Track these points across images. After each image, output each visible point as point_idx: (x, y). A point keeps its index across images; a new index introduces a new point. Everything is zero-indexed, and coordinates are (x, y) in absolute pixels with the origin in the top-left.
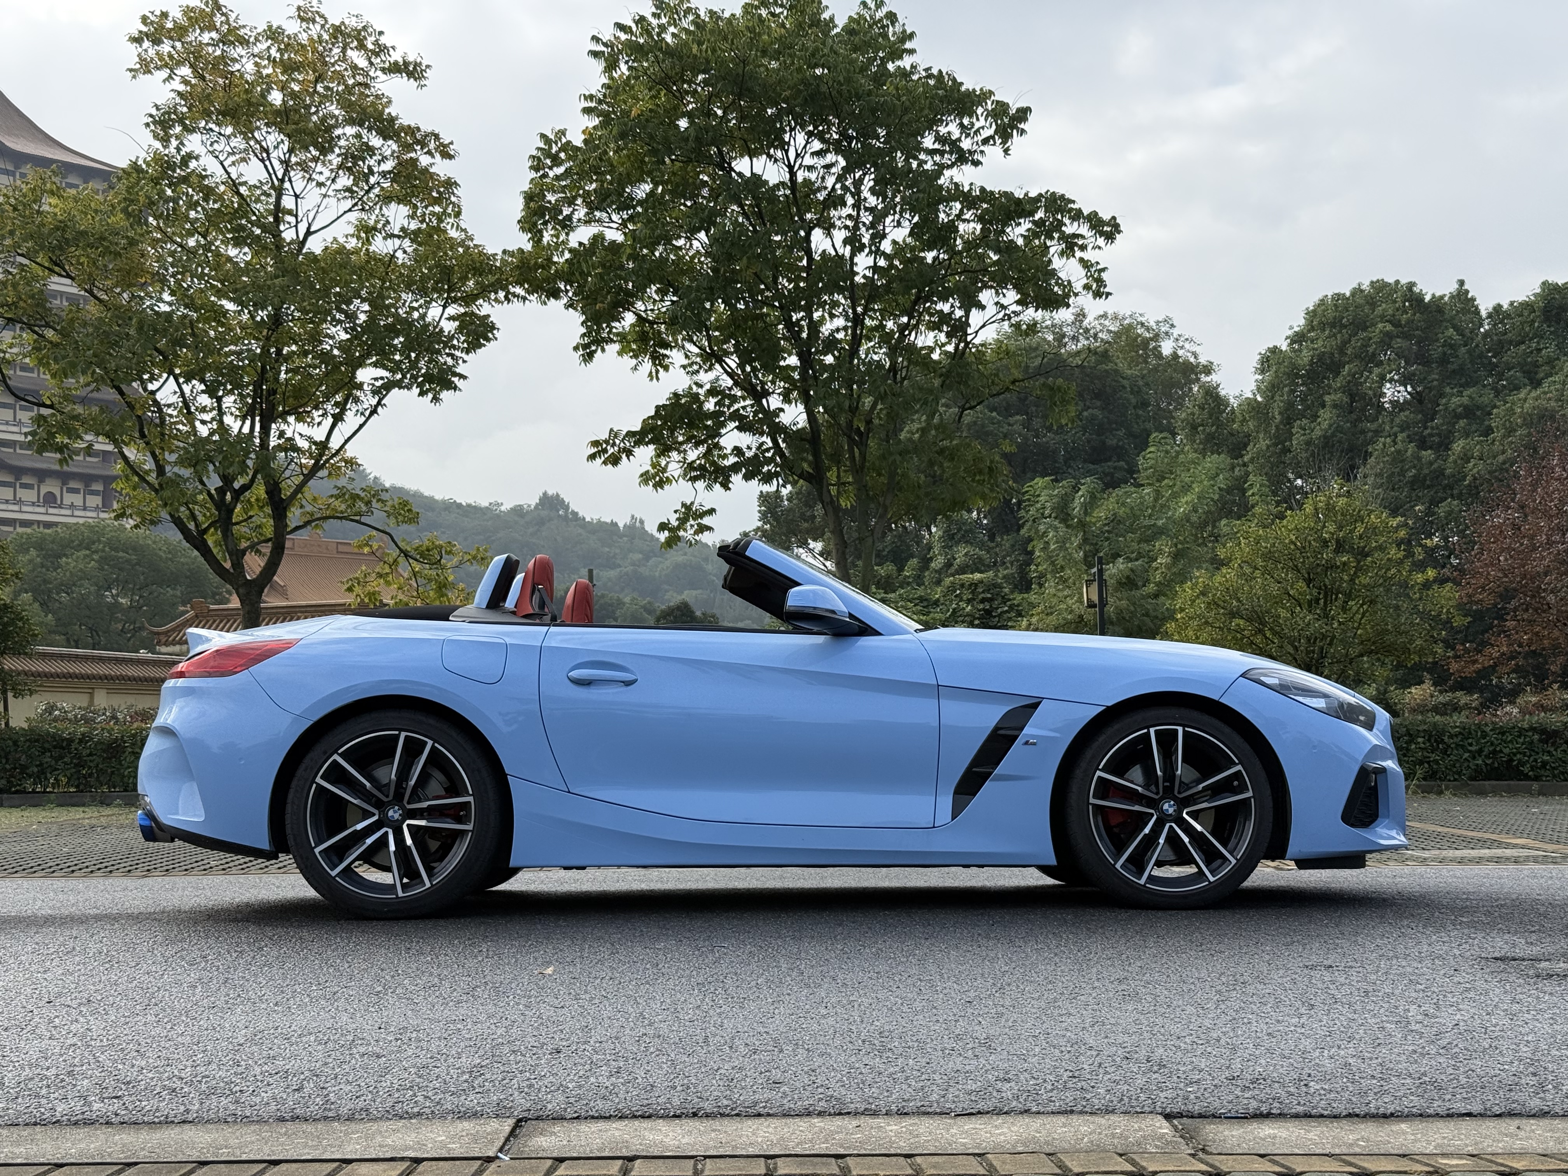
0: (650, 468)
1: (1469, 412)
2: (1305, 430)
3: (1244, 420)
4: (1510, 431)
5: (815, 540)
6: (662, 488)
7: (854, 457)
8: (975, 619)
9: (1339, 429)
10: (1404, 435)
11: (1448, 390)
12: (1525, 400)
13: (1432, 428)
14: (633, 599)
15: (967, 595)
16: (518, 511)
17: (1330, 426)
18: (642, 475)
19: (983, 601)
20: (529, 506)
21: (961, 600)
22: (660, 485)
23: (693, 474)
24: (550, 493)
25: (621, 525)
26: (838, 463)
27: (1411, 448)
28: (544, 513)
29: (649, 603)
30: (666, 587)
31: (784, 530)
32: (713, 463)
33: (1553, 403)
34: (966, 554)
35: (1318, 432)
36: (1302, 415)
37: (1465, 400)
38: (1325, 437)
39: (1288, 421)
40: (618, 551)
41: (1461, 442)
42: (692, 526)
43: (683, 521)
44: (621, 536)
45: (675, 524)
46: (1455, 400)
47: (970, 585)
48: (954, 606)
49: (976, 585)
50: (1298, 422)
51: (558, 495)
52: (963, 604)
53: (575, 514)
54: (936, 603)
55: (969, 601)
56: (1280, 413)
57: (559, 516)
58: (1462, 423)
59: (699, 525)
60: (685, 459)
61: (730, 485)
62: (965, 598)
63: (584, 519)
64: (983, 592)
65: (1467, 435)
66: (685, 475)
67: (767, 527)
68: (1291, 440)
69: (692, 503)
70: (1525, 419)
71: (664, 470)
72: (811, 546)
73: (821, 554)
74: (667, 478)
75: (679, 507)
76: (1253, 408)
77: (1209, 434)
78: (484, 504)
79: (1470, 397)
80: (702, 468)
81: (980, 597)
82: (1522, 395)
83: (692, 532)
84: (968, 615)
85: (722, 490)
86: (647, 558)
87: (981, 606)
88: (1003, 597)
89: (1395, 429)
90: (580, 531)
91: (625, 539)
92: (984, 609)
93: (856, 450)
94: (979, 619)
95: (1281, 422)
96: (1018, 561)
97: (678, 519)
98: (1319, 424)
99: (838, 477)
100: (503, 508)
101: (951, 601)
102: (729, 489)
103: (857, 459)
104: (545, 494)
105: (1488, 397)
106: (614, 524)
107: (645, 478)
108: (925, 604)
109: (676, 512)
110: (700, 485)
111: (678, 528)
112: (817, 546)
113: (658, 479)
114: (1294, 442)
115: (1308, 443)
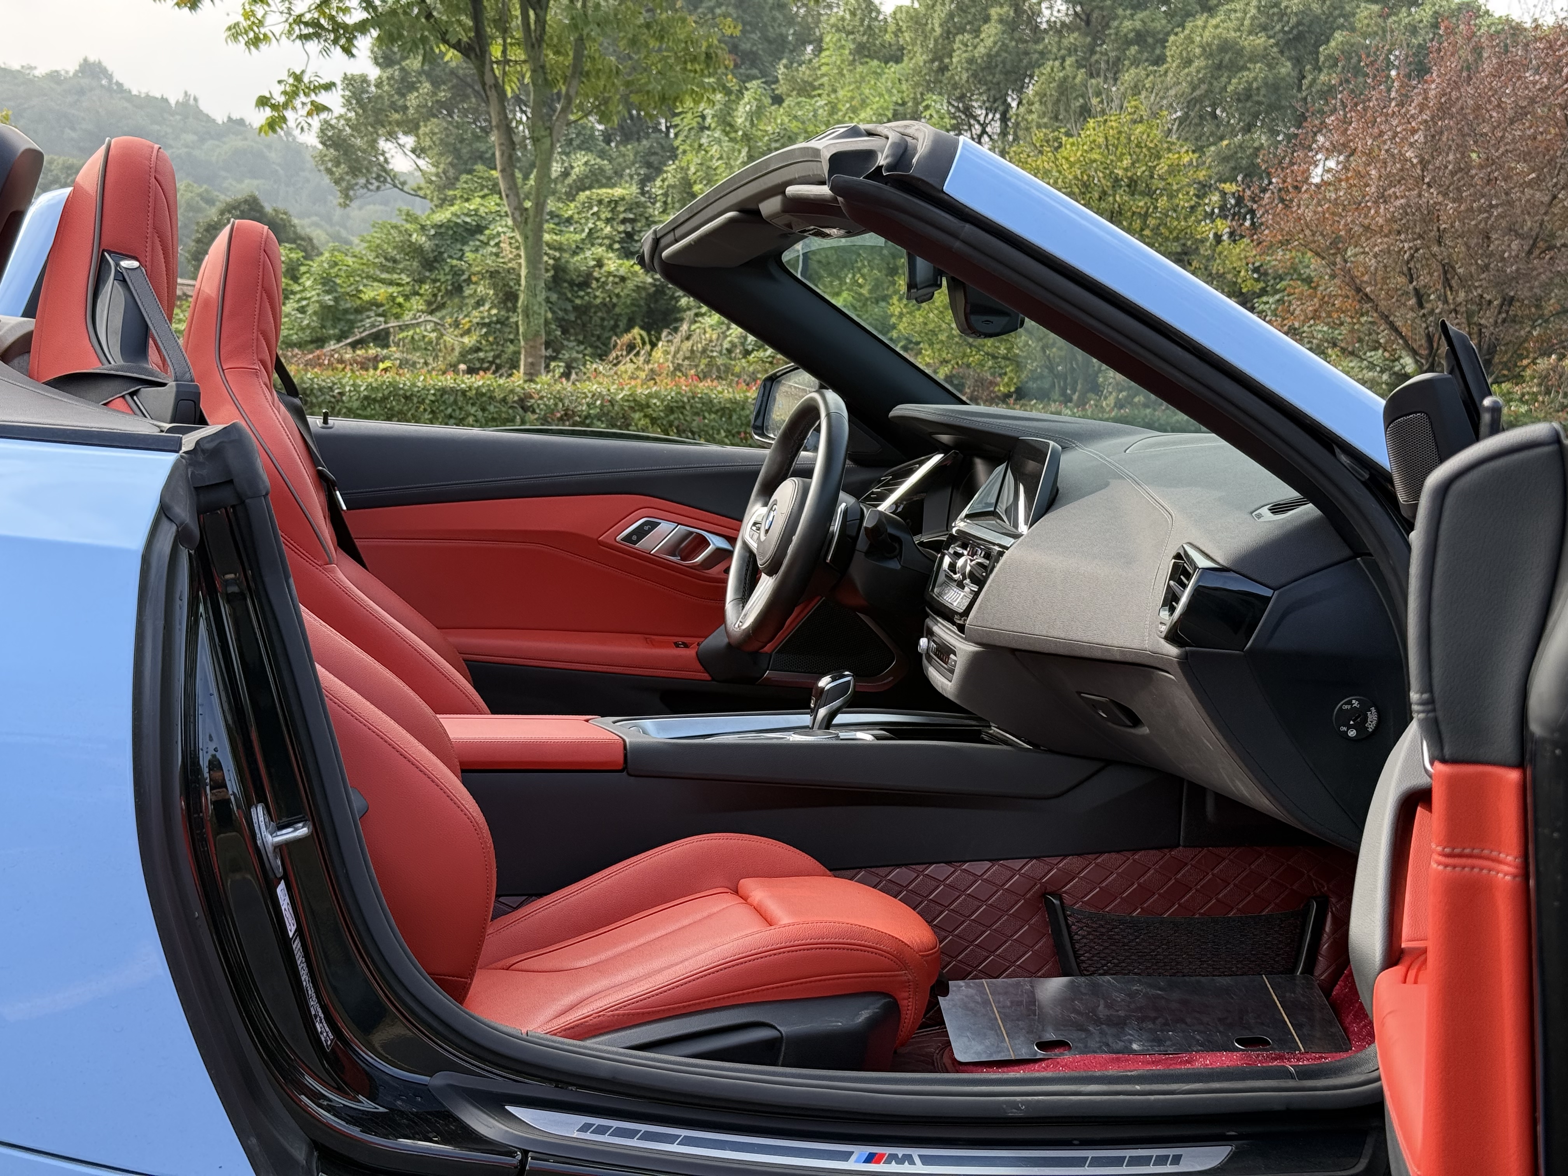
0: (241, 19)
1: (1140, 38)
2: (967, 46)
3: (900, 30)
4: (1189, 62)
5: (405, 133)
6: (257, 47)
7: (528, 24)
8: (615, 242)
9: (1004, 47)
10: (1073, 59)
11: (1120, 11)
12: (1204, 27)
13: (1101, 53)
14: (188, 185)
15: (606, 214)
16: (54, 77)
17: (995, 43)
18: (229, 29)
19: (624, 221)
20: (67, 72)
21: (599, 219)
22: (256, 42)
23: (306, 31)
24: (92, 59)
25: (173, 102)
26: (505, 31)
27: (1081, 74)
28: (85, 82)
29: (206, 191)
30: (223, 173)
31: (371, 120)
32: (332, 18)
33: (1233, 34)
34: (586, 163)
35: (982, 50)
36: (962, 30)
37: (1138, 25)
38: (989, 55)
39: (948, 35)
40: (169, 130)
41: (1133, 71)
42: (303, 104)
43: (291, 95)
44: (173, 114)
45: (282, 99)
46: (1128, 24)
47: (610, 202)
48: (591, 225)
49: (616, 202)
50: (960, 37)
51: (100, 62)
52: (601, 224)
53: (119, 85)
54: (569, 221)
55: (608, 221)
56: (941, 25)
57: (102, 86)
58: (1134, 49)
59: (312, 103)
60: (289, 9)
61: (354, 51)
62: (603, 216)
63: (130, 92)
64: (625, 211)
65: (1136, 63)
66: (290, 32)
67: (352, 115)
68: (951, 57)
69: (303, 72)
70: (1204, 50)
71: (261, 23)
72: (401, 142)
73: (413, 151)
74: (265, 35)
75: (284, 76)
76: (911, 18)
77: (859, 44)
78: (16, 66)
79: (1142, 21)
80: (315, 24)
81: (622, 216)
82: (1200, 23)
83: (304, 113)
84: (606, 237)
85: (344, 56)
86: (202, 140)
87: (621, 228)
88: (647, 219)
89: (1063, 52)
90: (126, 104)
91: (178, 117)
92: (625, 232)
93: (532, 13)
94: (619, 242)
95: (941, 35)
96: (639, 174)
97: (285, 93)
98: (982, 40)
99: (504, 52)
100: (37, 73)
101: (587, 219)
102: (353, 56)
103: (533, 26)
104: (85, 60)
105: (1160, 24)
106: (165, 100)
107: (235, 32)
108: (556, 220)
109: (280, 82)
110: (313, 46)
111: (285, 106)
112: (409, 141)
113: (251, 35)
114: (954, 60)
115: (971, 61)
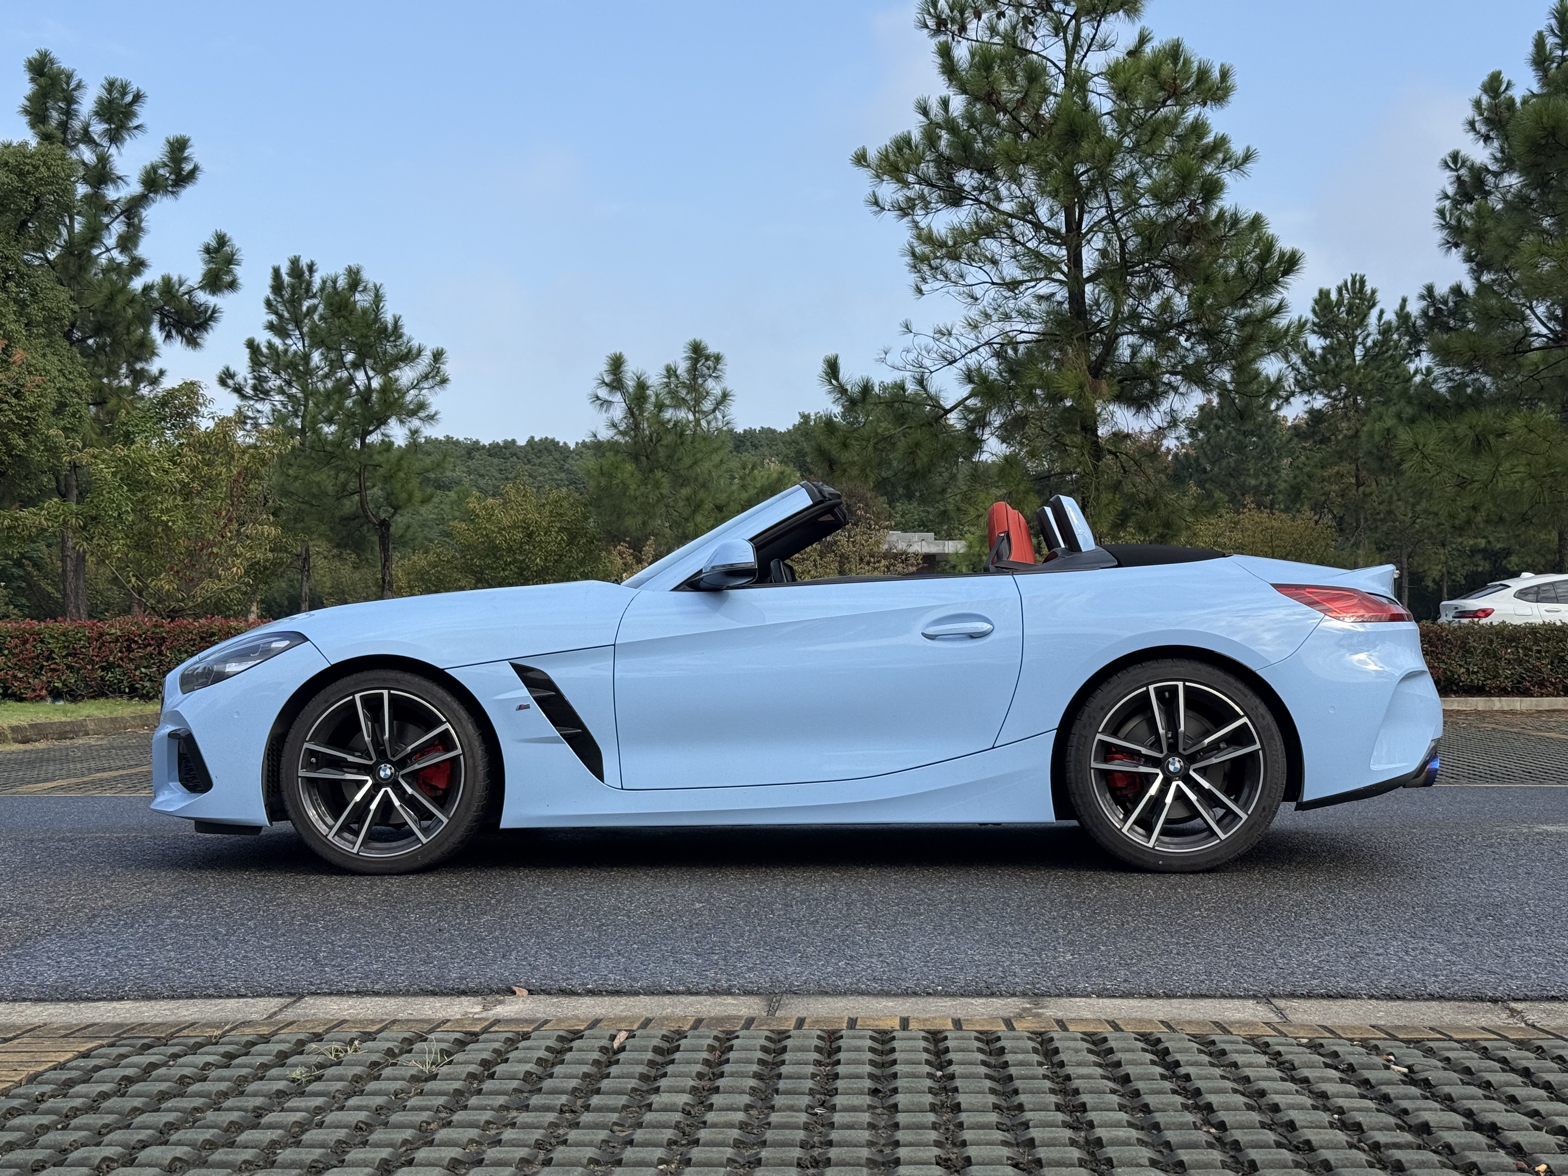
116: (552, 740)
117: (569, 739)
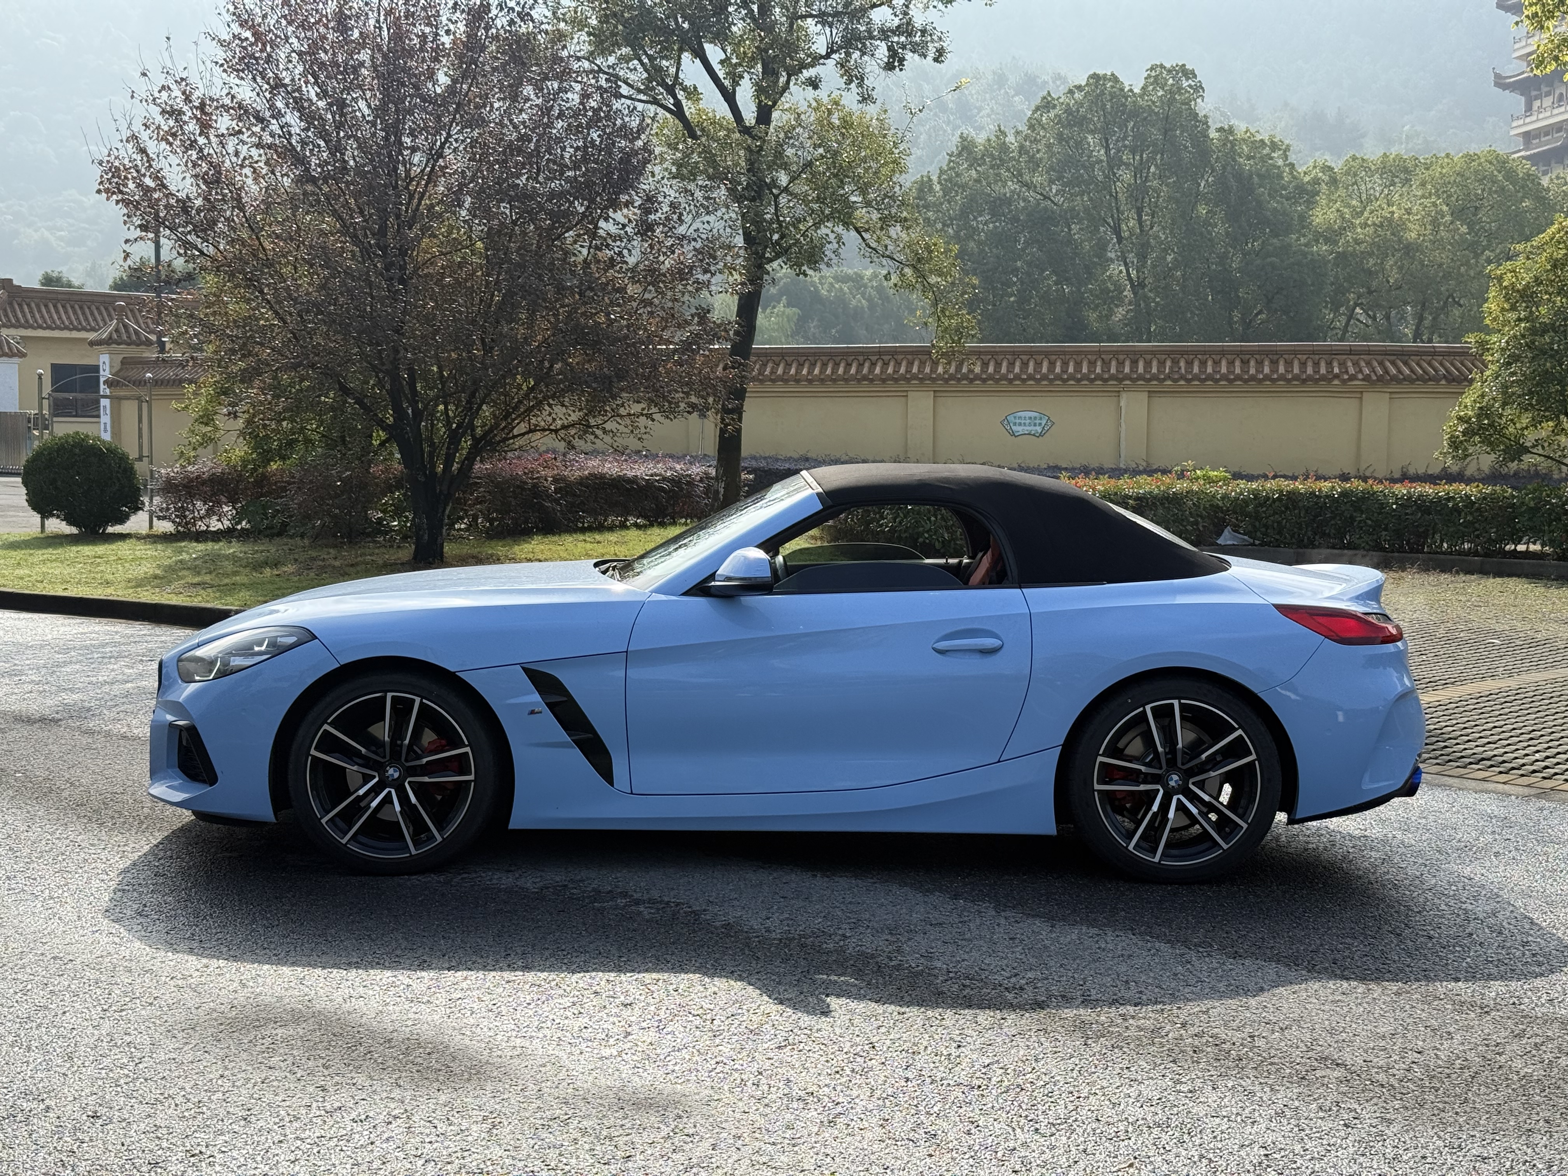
116: (562, 745)
117: (580, 744)
